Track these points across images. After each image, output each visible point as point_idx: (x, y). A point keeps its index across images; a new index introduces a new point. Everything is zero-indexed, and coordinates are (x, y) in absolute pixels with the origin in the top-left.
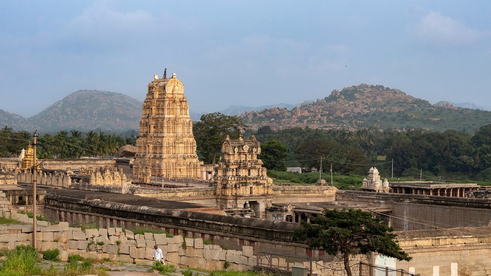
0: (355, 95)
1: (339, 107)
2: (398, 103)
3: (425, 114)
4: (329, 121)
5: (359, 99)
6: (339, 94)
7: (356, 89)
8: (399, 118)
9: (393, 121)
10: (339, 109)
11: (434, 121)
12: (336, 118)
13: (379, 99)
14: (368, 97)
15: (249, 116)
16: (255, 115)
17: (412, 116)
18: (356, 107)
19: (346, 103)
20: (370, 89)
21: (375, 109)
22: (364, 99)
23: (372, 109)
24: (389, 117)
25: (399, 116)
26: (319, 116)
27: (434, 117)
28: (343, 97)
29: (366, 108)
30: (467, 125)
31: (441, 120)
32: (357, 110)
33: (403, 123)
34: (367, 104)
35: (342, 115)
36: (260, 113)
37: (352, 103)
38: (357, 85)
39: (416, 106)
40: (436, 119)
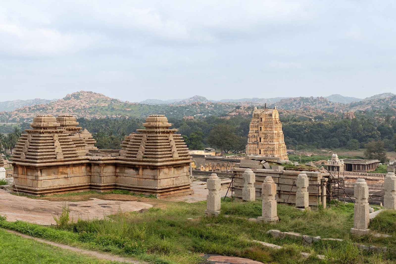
0: (80, 96)
1: (73, 103)
2: (103, 101)
3: (123, 107)
4: (74, 112)
5: (82, 99)
6: (71, 96)
7: (79, 94)
8: (109, 109)
9: (107, 110)
10: (73, 104)
11: (128, 111)
12: (77, 109)
13: (92, 99)
14: (86, 98)
15: (26, 109)
16: (30, 108)
17: (116, 108)
18: (82, 103)
19: (77, 101)
20: (87, 94)
21: (92, 104)
22: (85, 99)
23: (90, 104)
24: (104, 108)
25: (109, 108)
26: (68, 109)
27: (128, 108)
28: (73, 98)
29: (87, 104)
30: (146, 112)
31: (132, 110)
32: (83, 105)
33: (112, 112)
34: (87, 102)
35: (80, 108)
36: (33, 107)
37: (79, 101)
38: (79, 91)
39: (113, 102)
40: (129, 110)
